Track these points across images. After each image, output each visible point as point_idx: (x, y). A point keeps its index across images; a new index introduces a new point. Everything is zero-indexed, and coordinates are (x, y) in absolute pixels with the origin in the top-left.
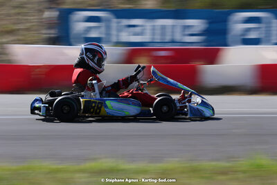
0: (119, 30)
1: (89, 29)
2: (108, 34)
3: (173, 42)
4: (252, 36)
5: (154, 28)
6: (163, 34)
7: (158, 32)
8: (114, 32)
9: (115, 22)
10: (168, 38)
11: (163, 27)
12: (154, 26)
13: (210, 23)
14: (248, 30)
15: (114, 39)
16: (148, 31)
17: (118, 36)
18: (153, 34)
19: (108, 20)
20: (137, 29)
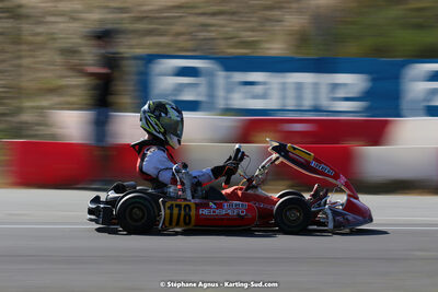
0: (230, 89)
1: (180, 88)
3: (316, 110)
5: (284, 87)
6: (299, 97)
8: (221, 93)
9: (221, 77)
11: (299, 87)
12: (284, 84)
13: (373, 80)
15: (221, 104)
16: (275, 93)
17: (226, 99)
19: (210, 74)
20: (258, 89)
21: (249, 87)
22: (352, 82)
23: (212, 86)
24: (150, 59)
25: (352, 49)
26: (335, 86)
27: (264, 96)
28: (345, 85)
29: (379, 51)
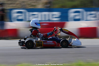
2: (25, 18)
3: (49, 20)
4: (77, 18)
5: (42, 15)
6: (45, 17)
7: (43, 16)
8: (27, 17)
9: (27, 13)
10: (47, 19)
11: (45, 15)
13: (62, 13)
14: (76, 16)
18: (42, 17)
21: (34, 16)
22: (57, 14)
23: (25, 16)
24: (11, 10)
25: (57, 6)
26: (53, 15)
27: (37, 17)
28: (55, 14)
29: (63, 7)
